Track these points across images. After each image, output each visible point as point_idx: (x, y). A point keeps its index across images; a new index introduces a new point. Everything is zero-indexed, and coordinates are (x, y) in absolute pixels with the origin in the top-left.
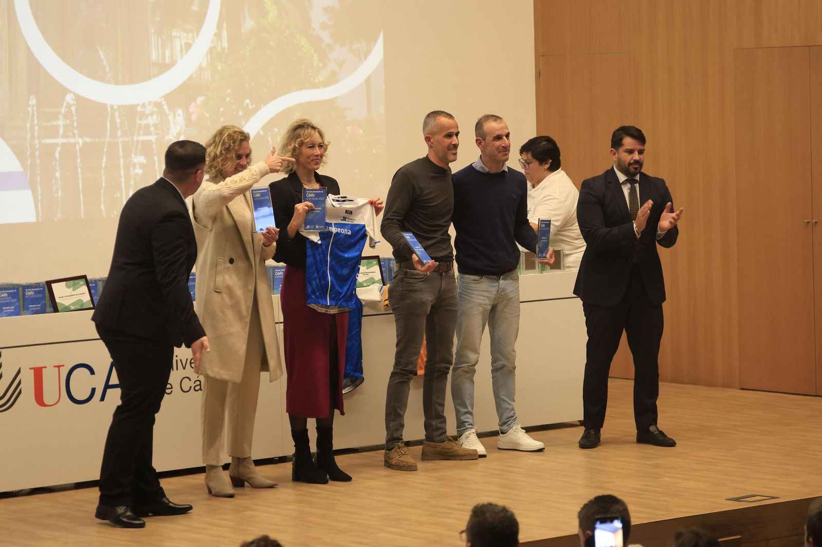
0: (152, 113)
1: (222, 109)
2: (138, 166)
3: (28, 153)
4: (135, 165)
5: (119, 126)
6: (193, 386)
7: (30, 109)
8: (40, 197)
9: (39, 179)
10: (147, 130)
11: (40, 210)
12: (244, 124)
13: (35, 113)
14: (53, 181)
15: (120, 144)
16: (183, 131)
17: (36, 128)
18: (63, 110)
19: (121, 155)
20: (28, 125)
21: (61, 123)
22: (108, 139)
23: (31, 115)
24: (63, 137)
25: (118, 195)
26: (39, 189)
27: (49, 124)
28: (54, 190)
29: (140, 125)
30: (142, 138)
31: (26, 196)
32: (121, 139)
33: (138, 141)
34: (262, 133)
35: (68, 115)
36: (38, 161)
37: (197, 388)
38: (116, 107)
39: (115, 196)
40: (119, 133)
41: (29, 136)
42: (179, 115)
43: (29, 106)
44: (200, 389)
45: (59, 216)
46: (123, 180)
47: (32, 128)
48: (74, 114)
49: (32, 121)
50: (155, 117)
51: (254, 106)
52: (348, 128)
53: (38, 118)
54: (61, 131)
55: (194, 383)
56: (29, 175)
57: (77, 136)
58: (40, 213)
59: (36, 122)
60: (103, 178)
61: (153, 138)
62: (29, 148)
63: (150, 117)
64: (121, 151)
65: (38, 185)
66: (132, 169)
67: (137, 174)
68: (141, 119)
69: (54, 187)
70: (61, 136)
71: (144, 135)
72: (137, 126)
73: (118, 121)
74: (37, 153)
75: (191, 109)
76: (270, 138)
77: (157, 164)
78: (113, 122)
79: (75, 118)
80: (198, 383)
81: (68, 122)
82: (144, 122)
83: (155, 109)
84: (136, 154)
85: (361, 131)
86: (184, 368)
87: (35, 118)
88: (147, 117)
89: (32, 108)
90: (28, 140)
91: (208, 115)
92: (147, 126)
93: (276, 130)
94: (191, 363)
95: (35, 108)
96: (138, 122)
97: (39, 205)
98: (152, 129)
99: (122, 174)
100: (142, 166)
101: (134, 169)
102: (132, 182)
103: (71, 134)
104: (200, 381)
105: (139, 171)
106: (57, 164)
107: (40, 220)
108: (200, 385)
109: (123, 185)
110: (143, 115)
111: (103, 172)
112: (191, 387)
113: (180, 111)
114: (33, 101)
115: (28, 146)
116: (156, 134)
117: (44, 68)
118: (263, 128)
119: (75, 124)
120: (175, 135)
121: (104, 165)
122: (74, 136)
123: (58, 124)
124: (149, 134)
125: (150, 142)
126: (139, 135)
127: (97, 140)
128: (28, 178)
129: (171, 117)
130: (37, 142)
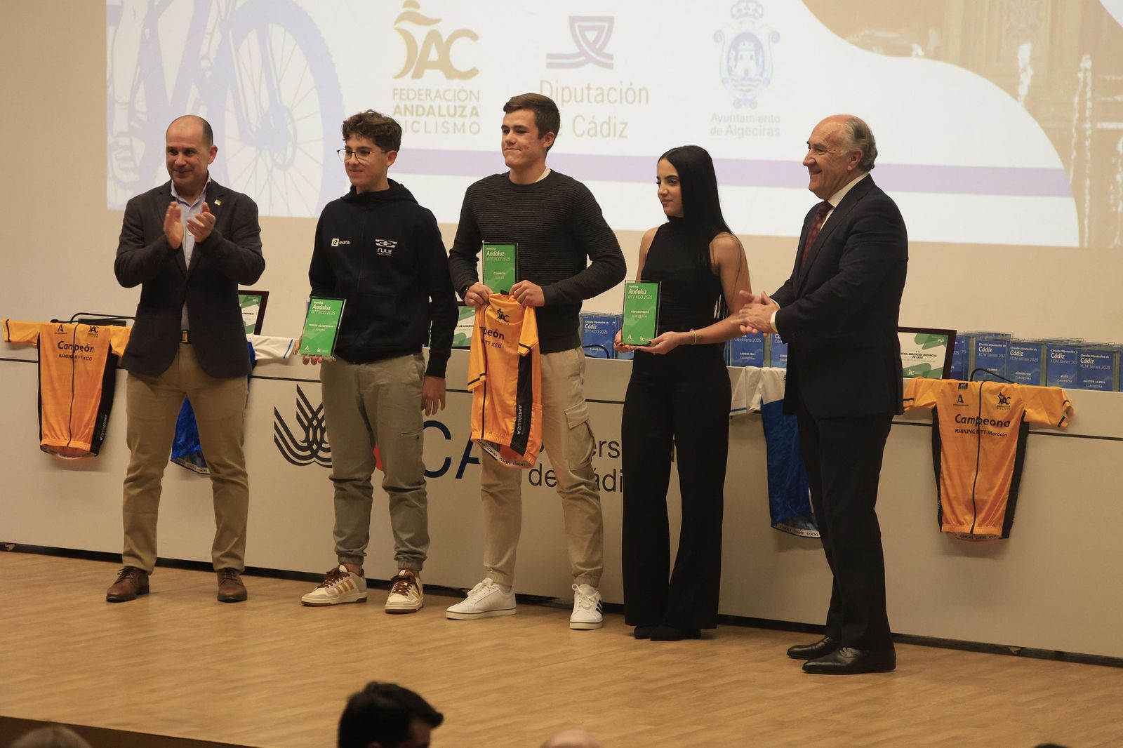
3: (1073, 141)
7: (1081, 75)
8: (1087, 211)
9: (1088, 183)
11: (1087, 229)
13: (1089, 82)
14: (1112, 187)
17: (1089, 104)
20: (1076, 100)
23: (1081, 85)
26: (1088, 198)
27: (1110, 99)
28: (1112, 201)
31: (1066, 207)
36: (1089, 156)
41: (1076, 116)
43: (1080, 70)
45: (1117, 241)
47: (1082, 104)
49: (1084, 92)
53: (1093, 90)
56: (1072, 176)
58: (1087, 235)
59: (1089, 94)
62: (1075, 135)
65: (1087, 192)
69: (1112, 197)
74: (1087, 143)
87: (1088, 89)
89: (1085, 73)
90: (1075, 122)
95: (1089, 74)
97: (1086, 222)
106: (1120, 161)
107: (1086, 245)
114: (1087, 63)
115: (1074, 130)
117: (1108, 13)
128: (1071, 182)
130: (1088, 125)
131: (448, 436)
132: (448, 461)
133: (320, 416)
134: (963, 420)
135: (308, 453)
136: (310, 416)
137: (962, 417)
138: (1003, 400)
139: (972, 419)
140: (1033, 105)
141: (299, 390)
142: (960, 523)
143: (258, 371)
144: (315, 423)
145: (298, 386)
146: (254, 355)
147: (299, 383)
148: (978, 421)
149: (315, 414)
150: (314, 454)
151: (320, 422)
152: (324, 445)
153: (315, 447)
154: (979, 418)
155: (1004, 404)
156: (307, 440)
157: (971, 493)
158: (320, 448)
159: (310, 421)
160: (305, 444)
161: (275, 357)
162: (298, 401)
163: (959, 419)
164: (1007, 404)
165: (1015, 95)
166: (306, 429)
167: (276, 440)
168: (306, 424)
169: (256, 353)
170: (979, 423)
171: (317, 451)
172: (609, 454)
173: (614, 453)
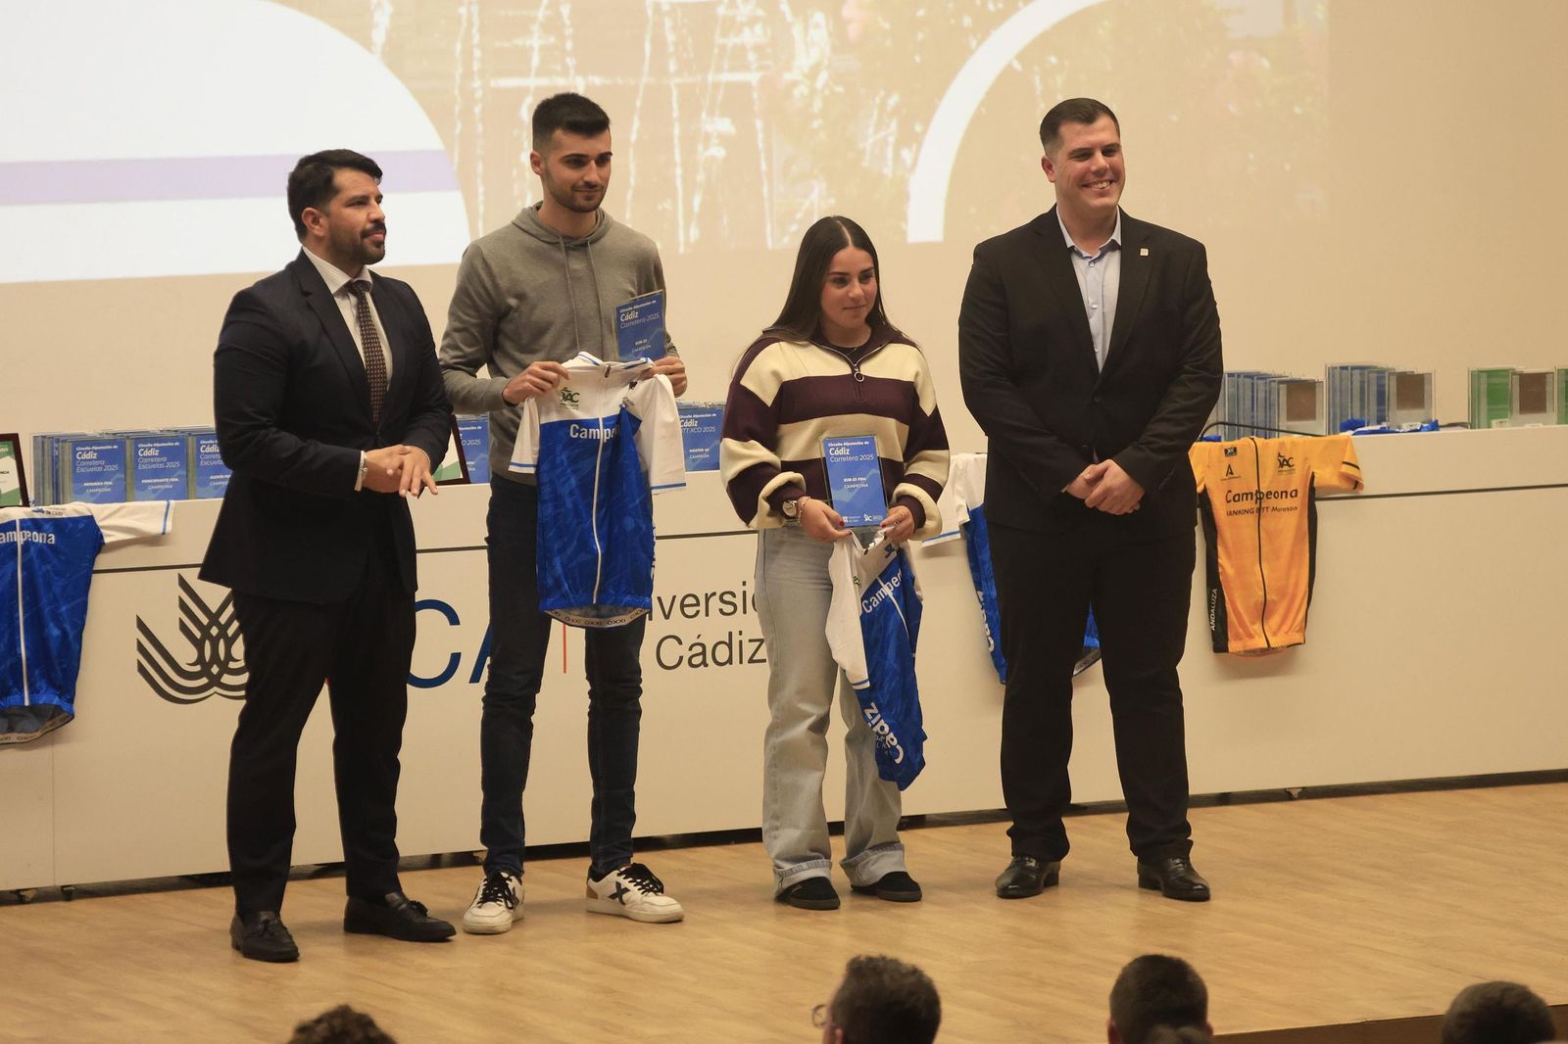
0: (752, 21)
1: (921, 13)
2: (715, 141)
3: (457, 108)
4: (707, 137)
5: (671, 49)
6: (687, 655)
7: (463, 10)
8: (481, 209)
9: (480, 167)
10: (738, 58)
12: (974, 43)
13: (476, 20)
14: (515, 173)
15: (675, 93)
16: (826, 62)
17: (477, 53)
18: (541, 14)
19: (676, 114)
20: (459, 47)
21: (535, 41)
22: (645, 80)
23: (464, 25)
24: (540, 73)
25: (667, 205)
26: (481, 189)
27: (507, 44)
28: (516, 193)
29: (723, 48)
30: (726, 77)
31: (450, 205)
32: (678, 80)
33: (716, 85)
34: (1017, 66)
35: (552, 25)
36: (480, 128)
37: (697, 660)
38: (666, 7)
39: (660, 208)
40: (672, 66)
41: (460, 70)
42: (817, 26)
44: (704, 663)
46: (679, 171)
47: (468, 53)
48: (568, 23)
49: (469, 36)
50: (758, 28)
51: (1000, 5)
52: (1235, 57)
53: (482, 32)
54: (535, 61)
55: (690, 649)
56: (456, 160)
57: (572, 72)
59: (476, 39)
60: (632, 167)
61: (753, 77)
62: (459, 99)
63: (747, 30)
64: (675, 106)
65: (479, 181)
66: (700, 147)
67: (713, 159)
68: (724, 35)
69: (516, 186)
70: (533, 72)
71: (733, 69)
72: (716, 51)
73: (671, 38)
74: (477, 110)
75: (848, 11)
76: (1037, 79)
77: (760, 136)
78: (659, 42)
79: (569, 31)
80: (699, 649)
81: (552, 39)
82: (733, 40)
83: (760, 12)
84: (711, 113)
85: (1266, 63)
86: (667, 617)
87: (475, 31)
88: (740, 31)
89: (469, 8)
90: (458, 80)
91: (887, 26)
92: (740, 51)
93: (1054, 60)
94: (683, 606)
95: (475, 9)
96: (719, 40)
98: (751, 57)
99: (678, 158)
100: (724, 139)
101: (706, 148)
102: (701, 177)
103: (559, 68)
104: (703, 646)
105: (718, 152)
108: (704, 653)
109: (679, 183)
110: (731, 26)
111: (631, 151)
112: (681, 658)
113: (819, 17)
115: (456, 92)
116: (761, 68)
118: (1020, 57)
119: (569, 45)
120: (806, 70)
121: (634, 137)
122: (565, 72)
123: (528, 43)
124: (745, 67)
125: (746, 87)
126: (719, 70)
127: (620, 81)
128: (455, 166)
129: (797, 31)
130: (477, 83)
131: (454, 619)
132: (455, 659)
133: (223, 619)
134: (1237, 498)
135: (204, 681)
136: (205, 621)
137: (1234, 493)
138: (1284, 462)
139: (1247, 494)
140: (394, 57)
141: (183, 584)
142: (1251, 636)
143: (103, 561)
144: (214, 631)
145: (180, 576)
146: (102, 537)
147: (181, 571)
148: (1259, 496)
149: (214, 618)
150: (215, 681)
151: (223, 629)
152: (232, 665)
153: (215, 670)
154: (1258, 491)
155: (1286, 468)
156: (200, 660)
157: (1262, 593)
158: (225, 669)
159: (205, 630)
160: (198, 668)
161: (144, 533)
162: (181, 600)
163: (1230, 497)
164: (1290, 466)
165: (367, 44)
166: (199, 644)
167: (141, 669)
168: (198, 634)
169: (102, 531)
170: (1261, 499)
171: (220, 675)
172: (721, 611)
173: (729, 609)
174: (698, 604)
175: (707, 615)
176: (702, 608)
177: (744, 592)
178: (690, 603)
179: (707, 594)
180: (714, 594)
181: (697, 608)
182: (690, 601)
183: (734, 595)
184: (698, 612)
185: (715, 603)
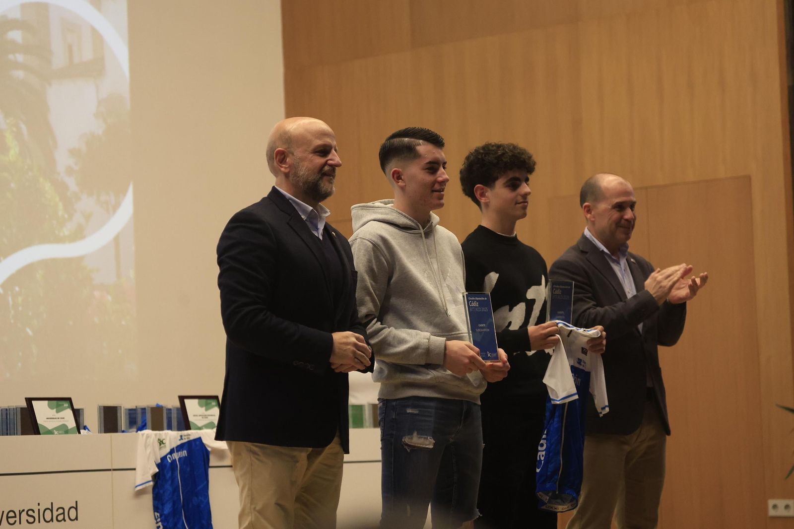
52: (96, 293)
94: (8, 517)
172: (27, 521)
173: (31, 520)
174: (15, 517)
175: (20, 523)
176: (17, 519)
177: (39, 510)
178: (11, 516)
179: (20, 511)
180: (23, 510)
181: (14, 519)
182: (12, 514)
183: (34, 511)
184: (16, 521)
185: (24, 514)
